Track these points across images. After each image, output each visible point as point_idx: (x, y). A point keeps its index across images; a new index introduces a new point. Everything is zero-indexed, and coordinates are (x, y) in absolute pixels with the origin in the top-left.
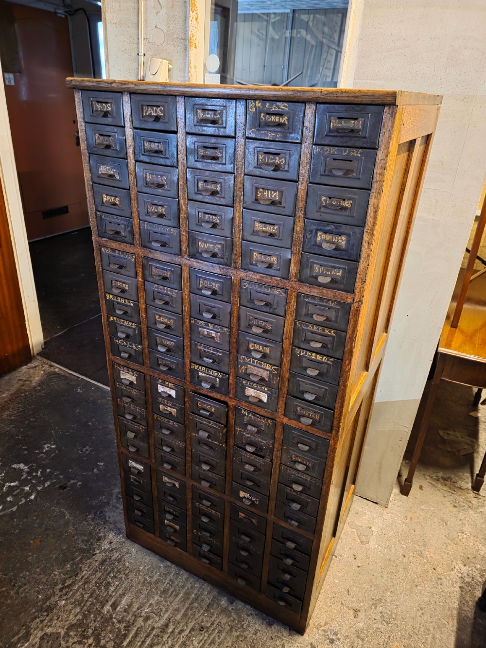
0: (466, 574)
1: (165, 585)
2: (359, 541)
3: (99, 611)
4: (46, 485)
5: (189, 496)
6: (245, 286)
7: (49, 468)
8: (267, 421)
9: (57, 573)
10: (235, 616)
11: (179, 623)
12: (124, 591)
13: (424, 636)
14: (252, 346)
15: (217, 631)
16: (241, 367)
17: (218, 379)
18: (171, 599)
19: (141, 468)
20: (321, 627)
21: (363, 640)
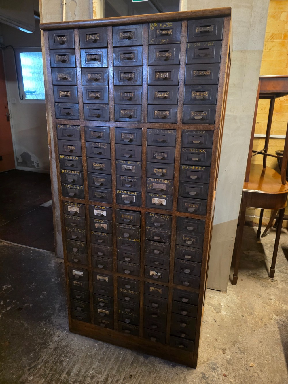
0: (279, 320)
1: (101, 355)
2: (215, 312)
3: (59, 378)
4: (8, 309)
5: (115, 285)
6: (150, 132)
7: (8, 299)
8: (166, 217)
9: (24, 360)
10: (151, 366)
11: (115, 376)
12: (73, 364)
13: (266, 357)
14: (156, 170)
15: (141, 376)
16: (149, 186)
17: (134, 197)
18: (106, 363)
19: (81, 273)
20: (205, 362)
21: (232, 365)
